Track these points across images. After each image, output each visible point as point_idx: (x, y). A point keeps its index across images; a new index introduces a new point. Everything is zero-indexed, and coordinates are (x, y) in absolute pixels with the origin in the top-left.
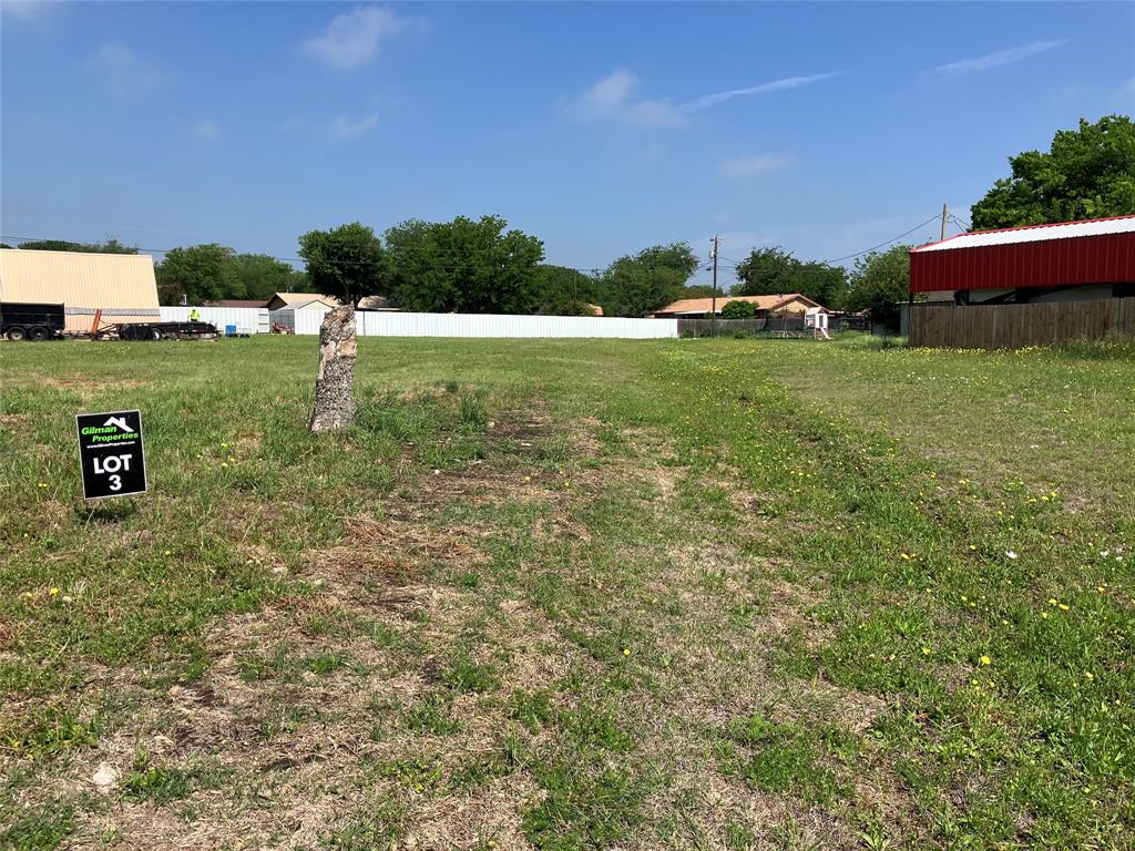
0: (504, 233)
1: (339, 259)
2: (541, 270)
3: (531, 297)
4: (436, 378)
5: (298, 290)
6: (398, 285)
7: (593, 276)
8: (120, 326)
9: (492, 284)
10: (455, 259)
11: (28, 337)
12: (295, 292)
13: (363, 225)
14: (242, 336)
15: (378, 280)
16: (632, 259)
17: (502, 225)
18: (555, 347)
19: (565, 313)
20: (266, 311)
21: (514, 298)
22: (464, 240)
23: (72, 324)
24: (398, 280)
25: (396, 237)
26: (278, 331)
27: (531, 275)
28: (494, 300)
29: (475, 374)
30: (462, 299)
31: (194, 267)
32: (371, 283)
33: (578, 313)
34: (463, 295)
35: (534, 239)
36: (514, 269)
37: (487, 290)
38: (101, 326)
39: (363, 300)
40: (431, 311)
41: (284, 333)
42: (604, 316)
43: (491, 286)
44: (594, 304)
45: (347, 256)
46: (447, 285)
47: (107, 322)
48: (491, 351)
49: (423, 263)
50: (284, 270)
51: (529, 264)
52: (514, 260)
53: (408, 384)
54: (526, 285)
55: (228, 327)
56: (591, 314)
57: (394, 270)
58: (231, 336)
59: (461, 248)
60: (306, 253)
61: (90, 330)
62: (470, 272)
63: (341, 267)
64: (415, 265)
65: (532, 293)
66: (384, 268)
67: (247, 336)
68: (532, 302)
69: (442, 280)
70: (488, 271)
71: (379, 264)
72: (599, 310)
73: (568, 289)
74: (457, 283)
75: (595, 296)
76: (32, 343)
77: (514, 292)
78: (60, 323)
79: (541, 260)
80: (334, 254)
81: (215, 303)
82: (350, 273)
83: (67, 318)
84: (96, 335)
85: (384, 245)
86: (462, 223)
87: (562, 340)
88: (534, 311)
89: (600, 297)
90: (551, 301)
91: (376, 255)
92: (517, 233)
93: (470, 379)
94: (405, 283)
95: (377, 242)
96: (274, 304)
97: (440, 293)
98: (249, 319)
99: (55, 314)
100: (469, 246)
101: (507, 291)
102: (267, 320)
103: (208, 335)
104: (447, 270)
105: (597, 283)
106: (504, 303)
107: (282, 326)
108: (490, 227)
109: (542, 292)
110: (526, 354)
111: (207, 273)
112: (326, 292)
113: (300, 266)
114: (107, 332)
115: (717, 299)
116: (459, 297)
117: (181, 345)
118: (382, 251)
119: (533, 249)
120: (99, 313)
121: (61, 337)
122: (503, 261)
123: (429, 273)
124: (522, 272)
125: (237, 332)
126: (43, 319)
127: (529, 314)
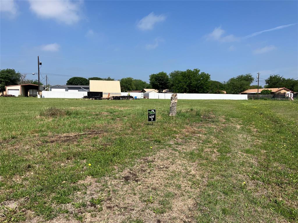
0: (200, 73)
1: (159, 81)
2: (209, 82)
3: (206, 89)
4: (187, 108)
5: (147, 88)
6: (172, 87)
7: (224, 83)
8: (113, 97)
9: (196, 86)
10: (187, 80)
11: (96, 99)
13: (164, 72)
14: (138, 99)
15: (167, 85)
16: (235, 78)
17: (199, 71)
18: (213, 102)
19: (216, 93)
20: (143, 93)
21: (202, 89)
22: (189, 75)
23: (104, 96)
24: (172, 85)
25: (172, 75)
26: (145, 98)
27: (207, 83)
28: (197, 90)
29: (196, 107)
30: (189, 90)
31: (126, 83)
32: (166, 86)
33: (219, 93)
34: (189, 89)
35: (208, 74)
36: (202, 82)
37: (195, 87)
38: (110, 96)
39: (164, 90)
40: (180, 93)
41: (146, 98)
42: (227, 93)
44: (224, 90)
45: (161, 80)
46: (185, 86)
47: (111, 95)
48: (197, 102)
49: (179, 81)
50: (144, 83)
51: (206, 80)
52: (202, 80)
54: (205, 86)
55: (135, 97)
56: (223, 93)
57: (172, 83)
58: (136, 99)
59: (189, 77)
60: (151, 80)
61: (107, 97)
62: (191, 83)
63: (159, 83)
64: (177, 82)
65: (207, 88)
66: (169, 83)
68: (207, 90)
69: (184, 85)
70: (195, 83)
71: (168, 82)
72: (225, 92)
73: (217, 87)
74: (187, 86)
75: (224, 89)
77: (202, 88)
78: (102, 96)
79: (210, 79)
80: (158, 79)
82: (161, 84)
83: (103, 95)
84: (108, 99)
85: (169, 77)
86: (189, 71)
87: (215, 100)
88: (207, 93)
89: (226, 89)
90: (212, 90)
91: (167, 80)
92: (203, 73)
94: (174, 86)
95: (168, 76)
96: (143, 91)
97: (183, 88)
98: (138, 95)
99: (101, 94)
100: (191, 76)
101: (200, 88)
102: (143, 95)
103: (131, 99)
104: (185, 83)
105: (225, 85)
106: (199, 91)
107: (146, 96)
108: (197, 71)
109: (210, 88)
110: (206, 103)
111: (129, 85)
112: (155, 89)
113: (148, 82)
114: (111, 98)
115: (259, 89)
116: (188, 89)
117: (124, 101)
118: (169, 78)
119: (207, 77)
120: (109, 94)
121: (101, 99)
122: (199, 80)
123: (181, 84)
124: (204, 83)
125: (137, 98)
126: (99, 95)
127: (206, 93)
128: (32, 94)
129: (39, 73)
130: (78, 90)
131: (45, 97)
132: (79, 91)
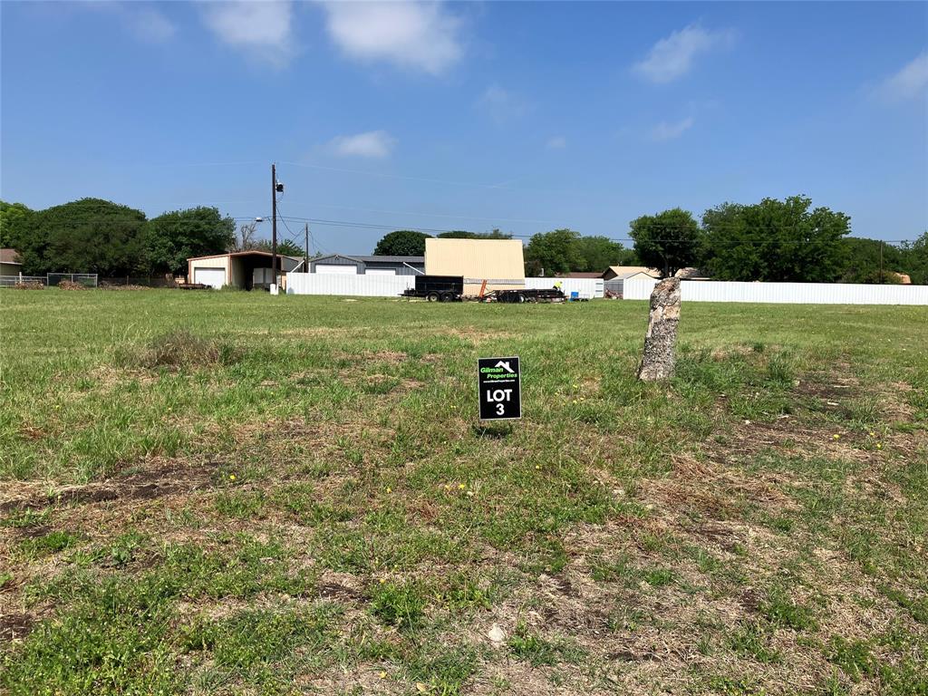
0: (810, 210)
1: (662, 238)
2: (845, 242)
3: (835, 267)
4: (742, 340)
5: (627, 263)
6: (710, 259)
7: (902, 246)
8: (497, 292)
9: (796, 255)
10: (763, 235)
11: (440, 299)
12: (624, 265)
13: (684, 210)
14: (583, 300)
15: (693, 255)
17: (808, 203)
18: (858, 313)
19: (869, 281)
20: (602, 280)
21: (818, 268)
22: (771, 218)
23: (469, 290)
24: (711, 254)
25: (711, 218)
26: (610, 297)
27: (835, 247)
28: (797, 270)
29: (780, 336)
30: (767, 270)
31: (550, 247)
32: (687, 258)
33: (883, 281)
34: (769, 266)
35: (841, 214)
36: (819, 242)
37: (791, 261)
38: (486, 292)
39: (680, 271)
40: (738, 280)
41: (614, 298)
42: (913, 283)
43: (795, 257)
44: (901, 273)
45: (668, 235)
46: (754, 257)
47: (490, 288)
48: (794, 315)
49: (733, 239)
50: (616, 248)
51: (834, 237)
52: (819, 234)
53: (719, 344)
54: (829, 257)
55: (572, 293)
56: (899, 282)
57: (707, 245)
58: (574, 300)
59: (768, 225)
60: (634, 235)
61: (478, 295)
62: (776, 246)
63: (662, 244)
64: (726, 241)
65: (836, 263)
66: (698, 245)
67: (587, 300)
68: (835, 271)
69: (750, 253)
70: (793, 245)
71: (694, 241)
72: (907, 278)
73: (873, 259)
74: (763, 256)
75: (903, 265)
76: (443, 304)
77: (817, 263)
78: (461, 291)
79: (847, 233)
80: (658, 234)
81: (563, 275)
82: (670, 250)
83: (465, 286)
84: (482, 299)
85: (700, 226)
86: (770, 205)
87: (865, 306)
88: (836, 280)
89: (909, 266)
90: (855, 270)
91: (693, 234)
92: (823, 210)
93: (775, 340)
94: (716, 256)
95: (694, 223)
96: (608, 274)
97: (746, 264)
98: (587, 287)
99: (458, 282)
100: (775, 223)
101: (811, 262)
102: (602, 287)
103: (558, 300)
104: (755, 245)
105: (906, 253)
106: (807, 272)
107: (613, 292)
108: (798, 205)
109: (846, 262)
110: (827, 319)
111: (559, 252)
112: (650, 265)
113: (629, 245)
114: (489, 297)
116: (764, 268)
117: (539, 307)
118: (698, 230)
119: (840, 223)
120: (485, 283)
121: (460, 300)
122: (808, 235)
123: (739, 248)
124: (827, 245)
125: (580, 297)
126: (449, 287)
127: (831, 282)
128: (262, 282)
129: (274, 217)
130: (394, 272)
131: (296, 293)
132: (397, 274)
